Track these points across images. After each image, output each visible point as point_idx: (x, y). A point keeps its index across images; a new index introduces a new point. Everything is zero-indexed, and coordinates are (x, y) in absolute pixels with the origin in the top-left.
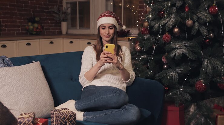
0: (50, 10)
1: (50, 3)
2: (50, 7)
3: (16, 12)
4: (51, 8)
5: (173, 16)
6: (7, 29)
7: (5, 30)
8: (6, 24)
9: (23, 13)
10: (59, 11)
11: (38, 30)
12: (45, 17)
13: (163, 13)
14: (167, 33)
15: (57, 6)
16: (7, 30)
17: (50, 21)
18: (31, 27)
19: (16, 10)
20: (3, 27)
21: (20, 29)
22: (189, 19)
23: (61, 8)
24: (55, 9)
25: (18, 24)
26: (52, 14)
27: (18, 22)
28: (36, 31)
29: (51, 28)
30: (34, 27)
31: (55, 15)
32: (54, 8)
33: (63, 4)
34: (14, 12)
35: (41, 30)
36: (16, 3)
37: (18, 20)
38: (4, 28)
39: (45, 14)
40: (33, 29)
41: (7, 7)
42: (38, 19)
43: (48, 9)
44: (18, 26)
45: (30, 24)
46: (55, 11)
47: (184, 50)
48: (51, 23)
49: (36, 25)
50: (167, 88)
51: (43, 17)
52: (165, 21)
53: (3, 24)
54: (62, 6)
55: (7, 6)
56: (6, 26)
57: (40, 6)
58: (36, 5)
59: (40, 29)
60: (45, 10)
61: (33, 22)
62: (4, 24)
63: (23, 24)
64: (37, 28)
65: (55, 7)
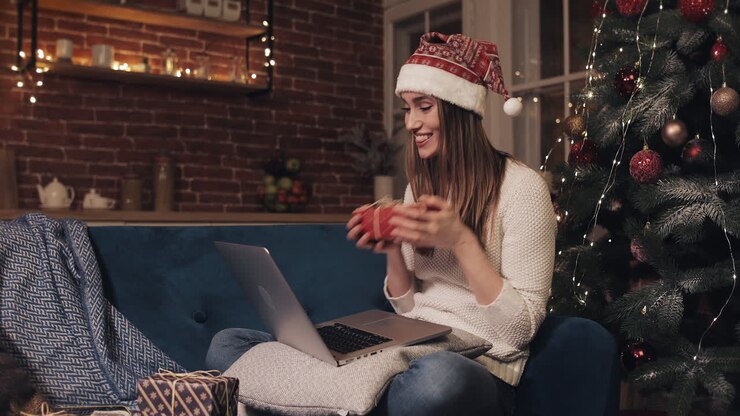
0: (340, 139)
1: (341, 118)
2: (339, 130)
3: (229, 142)
4: (342, 134)
5: (668, 86)
6: (198, 194)
7: (192, 198)
8: (198, 178)
9: (252, 146)
10: (369, 142)
11: (291, 199)
12: (323, 161)
13: (632, 77)
14: (645, 147)
15: (363, 126)
16: (198, 198)
17: (338, 176)
18: (272, 189)
19: (230, 138)
20: (186, 187)
21: (240, 195)
22: (721, 86)
23: (378, 134)
24: (356, 135)
25: (234, 180)
26: (346, 153)
27: (234, 174)
28: (285, 203)
29: (341, 197)
30: (280, 189)
31: (355, 155)
32: (352, 133)
33: (385, 122)
34: (222, 142)
35: (302, 198)
36: (229, 117)
37: (234, 169)
38: (189, 191)
39: (323, 151)
40: (277, 195)
41: (201, 127)
42: (294, 165)
43: (334, 135)
44: (235, 188)
45: (269, 179)
46: (356, 142)
47: (711, 210)
48: (344, 181)
49: (286, 183)
50: (641, 353)
51: (317, 162)
52: (640, 106)
53: (186, 179)
54: (380, 128)
55: (203, 124)
56: (196, 186)
57: (308, 126)
58: (293, 123)
59: (297, 196)
60: (323, 140)
61: (279, 172)
62: (191, 179)
63: (249, 182)
64: (290, 192)
65: (356, 130)
